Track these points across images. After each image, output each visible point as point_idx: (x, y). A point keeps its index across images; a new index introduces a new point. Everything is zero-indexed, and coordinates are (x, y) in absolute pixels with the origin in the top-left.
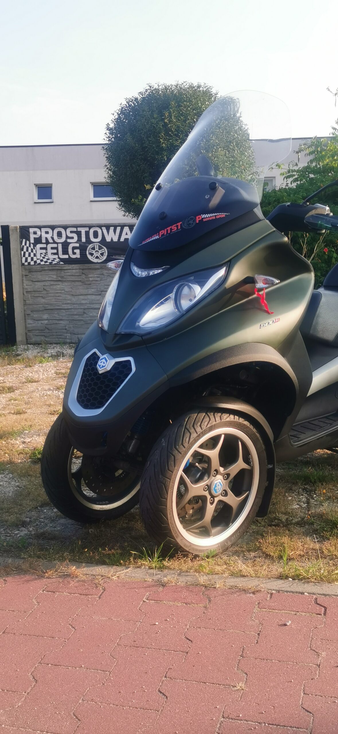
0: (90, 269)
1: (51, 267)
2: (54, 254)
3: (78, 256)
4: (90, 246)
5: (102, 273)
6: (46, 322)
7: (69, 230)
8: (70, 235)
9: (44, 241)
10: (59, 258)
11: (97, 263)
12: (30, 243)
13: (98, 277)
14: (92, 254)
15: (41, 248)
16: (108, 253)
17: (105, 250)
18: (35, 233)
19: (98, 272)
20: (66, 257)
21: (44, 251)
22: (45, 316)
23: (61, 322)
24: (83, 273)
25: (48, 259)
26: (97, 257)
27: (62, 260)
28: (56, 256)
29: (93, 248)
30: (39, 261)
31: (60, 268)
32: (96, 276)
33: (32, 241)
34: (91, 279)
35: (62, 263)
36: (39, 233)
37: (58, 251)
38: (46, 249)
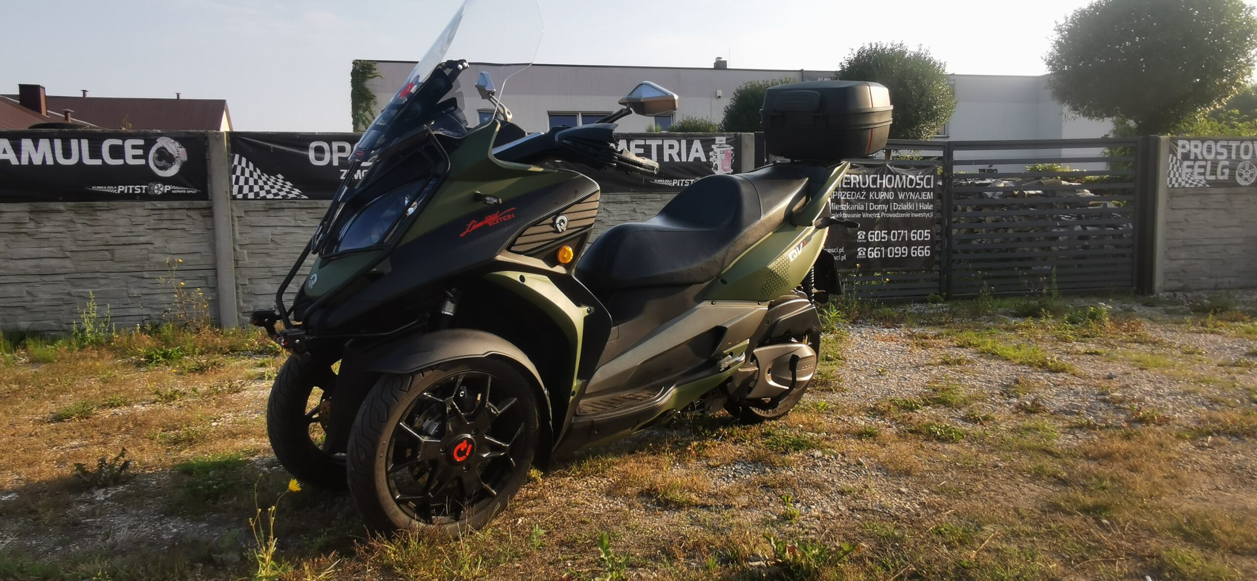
1: (1197, 192)
2: (1200, 174)
3: (1226, 177)
4: (1241, 165)
6: (1183, 262)
7: (1219, 144)
8: (1220, 150)
9: (1192, 157)
10: (1205, 179)
11: (1245, 186)
12: (1177, 159)
14: (1241, 175)
15: (1188, 167)
18: (1184, 147)
20: (1213, 178)
21: (1190, 170)
22: (1183, 255)
23: (1199, 262)
24: (1227, 199)
25: (1194, 181)
27: (1208, 182)
28: (1202, 177)
29: (1244, 168)
30: (1183, 183)
31: (1205, 192)
33: (1179, 157)
35: (1208, 186)
36: (1187, 146)
37: (1205, 170)
38: (1192, 167)
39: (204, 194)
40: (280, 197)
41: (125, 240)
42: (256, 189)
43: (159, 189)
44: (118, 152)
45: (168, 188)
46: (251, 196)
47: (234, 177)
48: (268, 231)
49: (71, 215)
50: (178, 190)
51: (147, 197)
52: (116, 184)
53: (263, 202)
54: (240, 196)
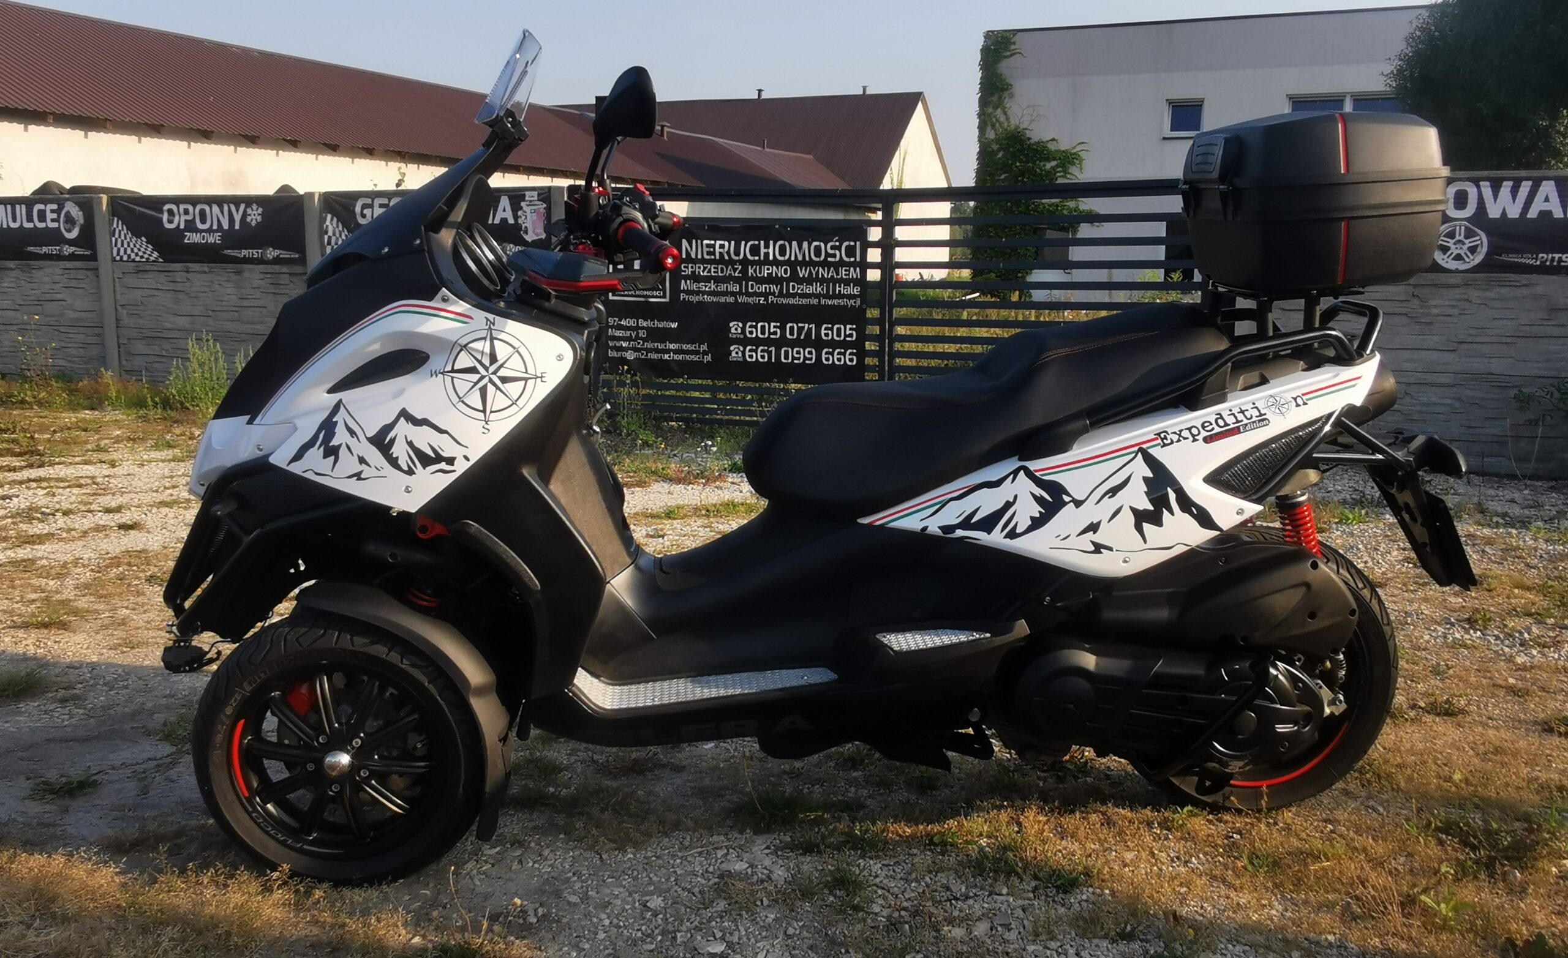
0: (1435, 285)
4: (1443, 228)
5: (1466, 297)
11: (1457, 271)
13: (1453, 307)
14: (1445, 249)
16: (1488, 247)
17: (1482, 239)
19: (1455, 293)
24: (1413, 295)
26: (1458, 257)
29: (1451, 235)
32: (1447, 303)
34: (1435, 311)
39: (93, 257)
40: (144, 260)
41: (48, 296)
42: (129, 252)
43: (68, 250)
44: (42, 216)
45: (72, 249)
46: (125, 258)
47: (114, 239)
48: (138, 292)
49: (17, 273)
50: (80, 251)
51: (59, 257)
52: (41, 246)
53: (135, 264)
54: (118, 258)
